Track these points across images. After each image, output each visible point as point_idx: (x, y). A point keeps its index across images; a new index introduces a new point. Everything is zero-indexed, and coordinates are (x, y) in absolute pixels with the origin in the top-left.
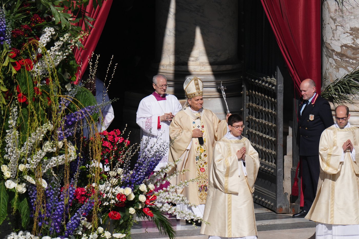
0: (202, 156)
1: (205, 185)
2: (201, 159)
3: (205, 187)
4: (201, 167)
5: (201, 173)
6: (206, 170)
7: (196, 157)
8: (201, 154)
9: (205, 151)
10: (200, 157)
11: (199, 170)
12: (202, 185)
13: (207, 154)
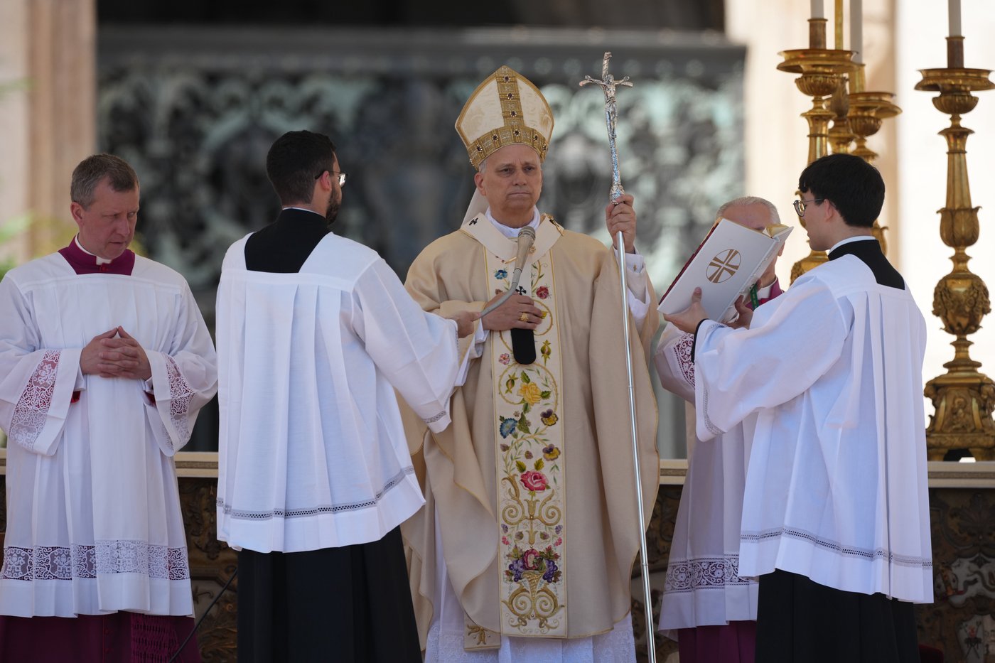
0: (534, 417)
1: (549, 550)
2: (527, 431)
3: (545, 563)
4: (530, 466)
5: (525, 494)
6: (551, 483)
7: (502, 418)
8: (526, 409)
9: (545, 395)
10: (524, 424)
11: (518, 479)
12: (527, 548)
13: (559, 412)
